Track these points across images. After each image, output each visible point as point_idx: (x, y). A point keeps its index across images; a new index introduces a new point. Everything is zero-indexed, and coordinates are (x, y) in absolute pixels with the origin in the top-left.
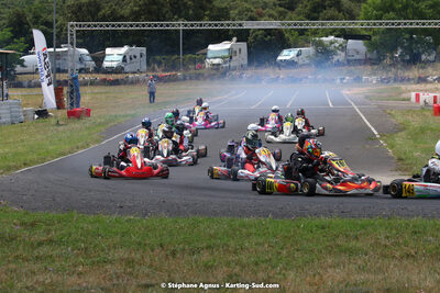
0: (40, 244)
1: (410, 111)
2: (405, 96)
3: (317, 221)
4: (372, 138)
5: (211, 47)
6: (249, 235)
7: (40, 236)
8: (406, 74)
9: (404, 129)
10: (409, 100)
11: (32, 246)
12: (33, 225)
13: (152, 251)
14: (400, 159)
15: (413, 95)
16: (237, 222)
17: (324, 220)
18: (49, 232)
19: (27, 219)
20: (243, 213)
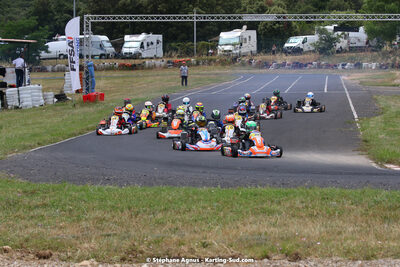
0: (37, 207)
4: (350, 121)
6: (199, 200)
7: (37, 200)
9: (382, 113)
11: (30, 208)
12: (33, 193)
13: (122, 212)
14: (366, 141)
16: (192, 191)
18: (44, 198)
19: (28, 189)
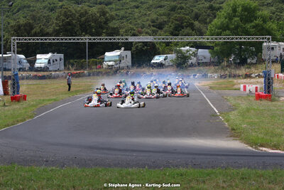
1: (240, 97)
2: (236, 87)
3: (177, 171)
4: (214, 115)
5: (107, 54)
8: (238, 72)
9: (236, 109)
10: (239, 89)
14: (233, 129)
15: (242, 86)
16: (124, 171)
17: (182, 170)
20: (128, 165)
